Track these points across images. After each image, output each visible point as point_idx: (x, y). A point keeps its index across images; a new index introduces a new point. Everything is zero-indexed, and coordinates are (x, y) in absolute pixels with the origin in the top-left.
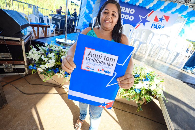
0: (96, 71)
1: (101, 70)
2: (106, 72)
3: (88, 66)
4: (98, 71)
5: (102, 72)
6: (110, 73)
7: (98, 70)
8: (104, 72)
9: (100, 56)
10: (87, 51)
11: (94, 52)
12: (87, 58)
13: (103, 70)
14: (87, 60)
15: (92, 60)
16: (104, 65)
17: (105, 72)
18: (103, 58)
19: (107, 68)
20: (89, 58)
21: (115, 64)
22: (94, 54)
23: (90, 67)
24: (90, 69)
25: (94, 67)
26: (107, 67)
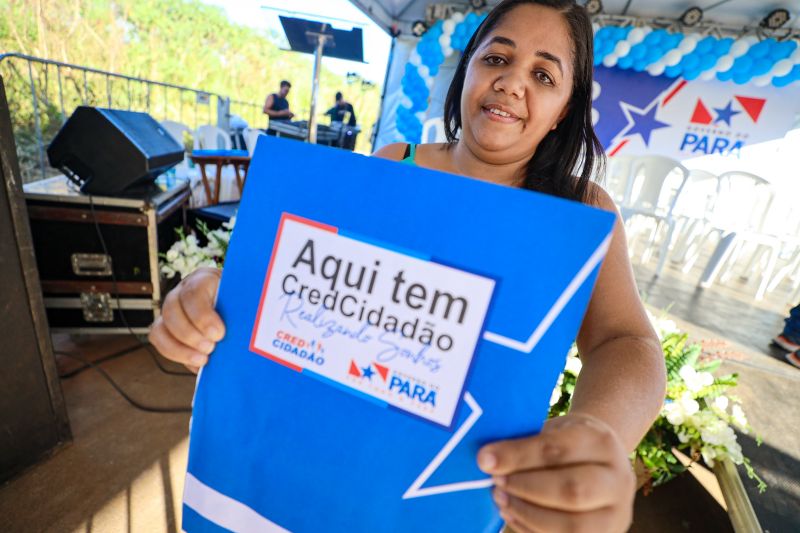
0: (335, 371)
1: (373, 369)
2: (404, 387)
3: (293, 333)
4: (352, 377)
5: (376, 389)
6: (433, 402)
7: (354, 370)
8: (392, 384)
9: (363, 269)
10: (294, 234)
11: (330, 243)
12: (290, 280)
13: (383, 371)
14: (286, 293)
15: (315, 294)
16: (390, 336)
17: (396, 389)
18: (385, 284)
19: (410, 360)
20: (302, 281)
21: (466, 337)
22: (330, 258)
23: (302, 342)
24: (303, 354)
25: (325, 343)
26: (408, 354)
